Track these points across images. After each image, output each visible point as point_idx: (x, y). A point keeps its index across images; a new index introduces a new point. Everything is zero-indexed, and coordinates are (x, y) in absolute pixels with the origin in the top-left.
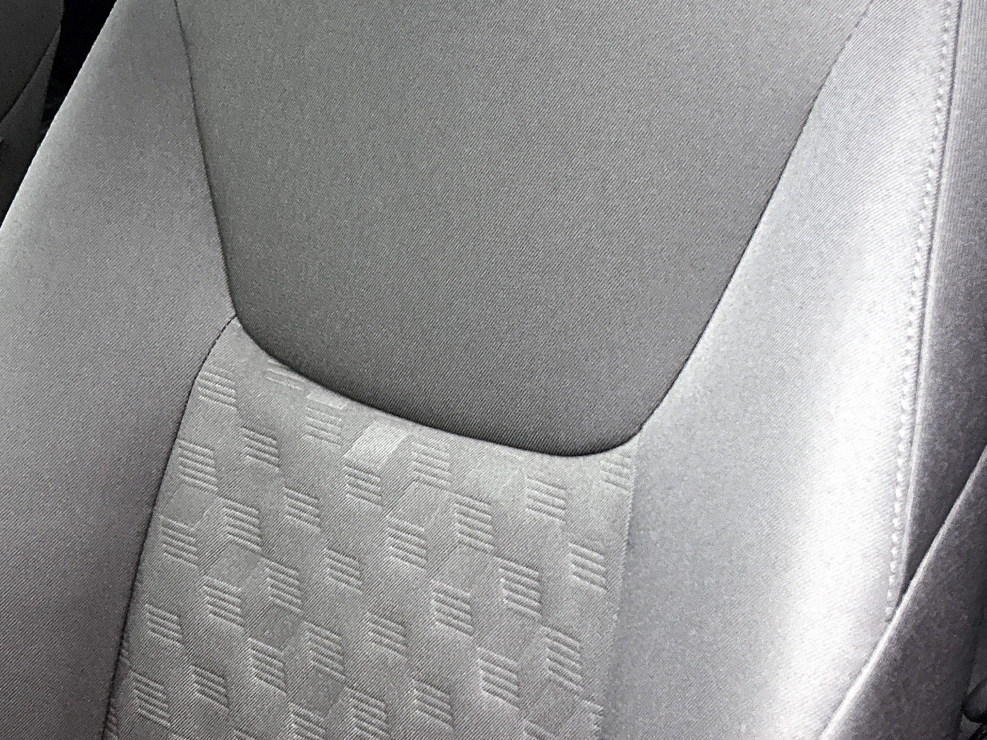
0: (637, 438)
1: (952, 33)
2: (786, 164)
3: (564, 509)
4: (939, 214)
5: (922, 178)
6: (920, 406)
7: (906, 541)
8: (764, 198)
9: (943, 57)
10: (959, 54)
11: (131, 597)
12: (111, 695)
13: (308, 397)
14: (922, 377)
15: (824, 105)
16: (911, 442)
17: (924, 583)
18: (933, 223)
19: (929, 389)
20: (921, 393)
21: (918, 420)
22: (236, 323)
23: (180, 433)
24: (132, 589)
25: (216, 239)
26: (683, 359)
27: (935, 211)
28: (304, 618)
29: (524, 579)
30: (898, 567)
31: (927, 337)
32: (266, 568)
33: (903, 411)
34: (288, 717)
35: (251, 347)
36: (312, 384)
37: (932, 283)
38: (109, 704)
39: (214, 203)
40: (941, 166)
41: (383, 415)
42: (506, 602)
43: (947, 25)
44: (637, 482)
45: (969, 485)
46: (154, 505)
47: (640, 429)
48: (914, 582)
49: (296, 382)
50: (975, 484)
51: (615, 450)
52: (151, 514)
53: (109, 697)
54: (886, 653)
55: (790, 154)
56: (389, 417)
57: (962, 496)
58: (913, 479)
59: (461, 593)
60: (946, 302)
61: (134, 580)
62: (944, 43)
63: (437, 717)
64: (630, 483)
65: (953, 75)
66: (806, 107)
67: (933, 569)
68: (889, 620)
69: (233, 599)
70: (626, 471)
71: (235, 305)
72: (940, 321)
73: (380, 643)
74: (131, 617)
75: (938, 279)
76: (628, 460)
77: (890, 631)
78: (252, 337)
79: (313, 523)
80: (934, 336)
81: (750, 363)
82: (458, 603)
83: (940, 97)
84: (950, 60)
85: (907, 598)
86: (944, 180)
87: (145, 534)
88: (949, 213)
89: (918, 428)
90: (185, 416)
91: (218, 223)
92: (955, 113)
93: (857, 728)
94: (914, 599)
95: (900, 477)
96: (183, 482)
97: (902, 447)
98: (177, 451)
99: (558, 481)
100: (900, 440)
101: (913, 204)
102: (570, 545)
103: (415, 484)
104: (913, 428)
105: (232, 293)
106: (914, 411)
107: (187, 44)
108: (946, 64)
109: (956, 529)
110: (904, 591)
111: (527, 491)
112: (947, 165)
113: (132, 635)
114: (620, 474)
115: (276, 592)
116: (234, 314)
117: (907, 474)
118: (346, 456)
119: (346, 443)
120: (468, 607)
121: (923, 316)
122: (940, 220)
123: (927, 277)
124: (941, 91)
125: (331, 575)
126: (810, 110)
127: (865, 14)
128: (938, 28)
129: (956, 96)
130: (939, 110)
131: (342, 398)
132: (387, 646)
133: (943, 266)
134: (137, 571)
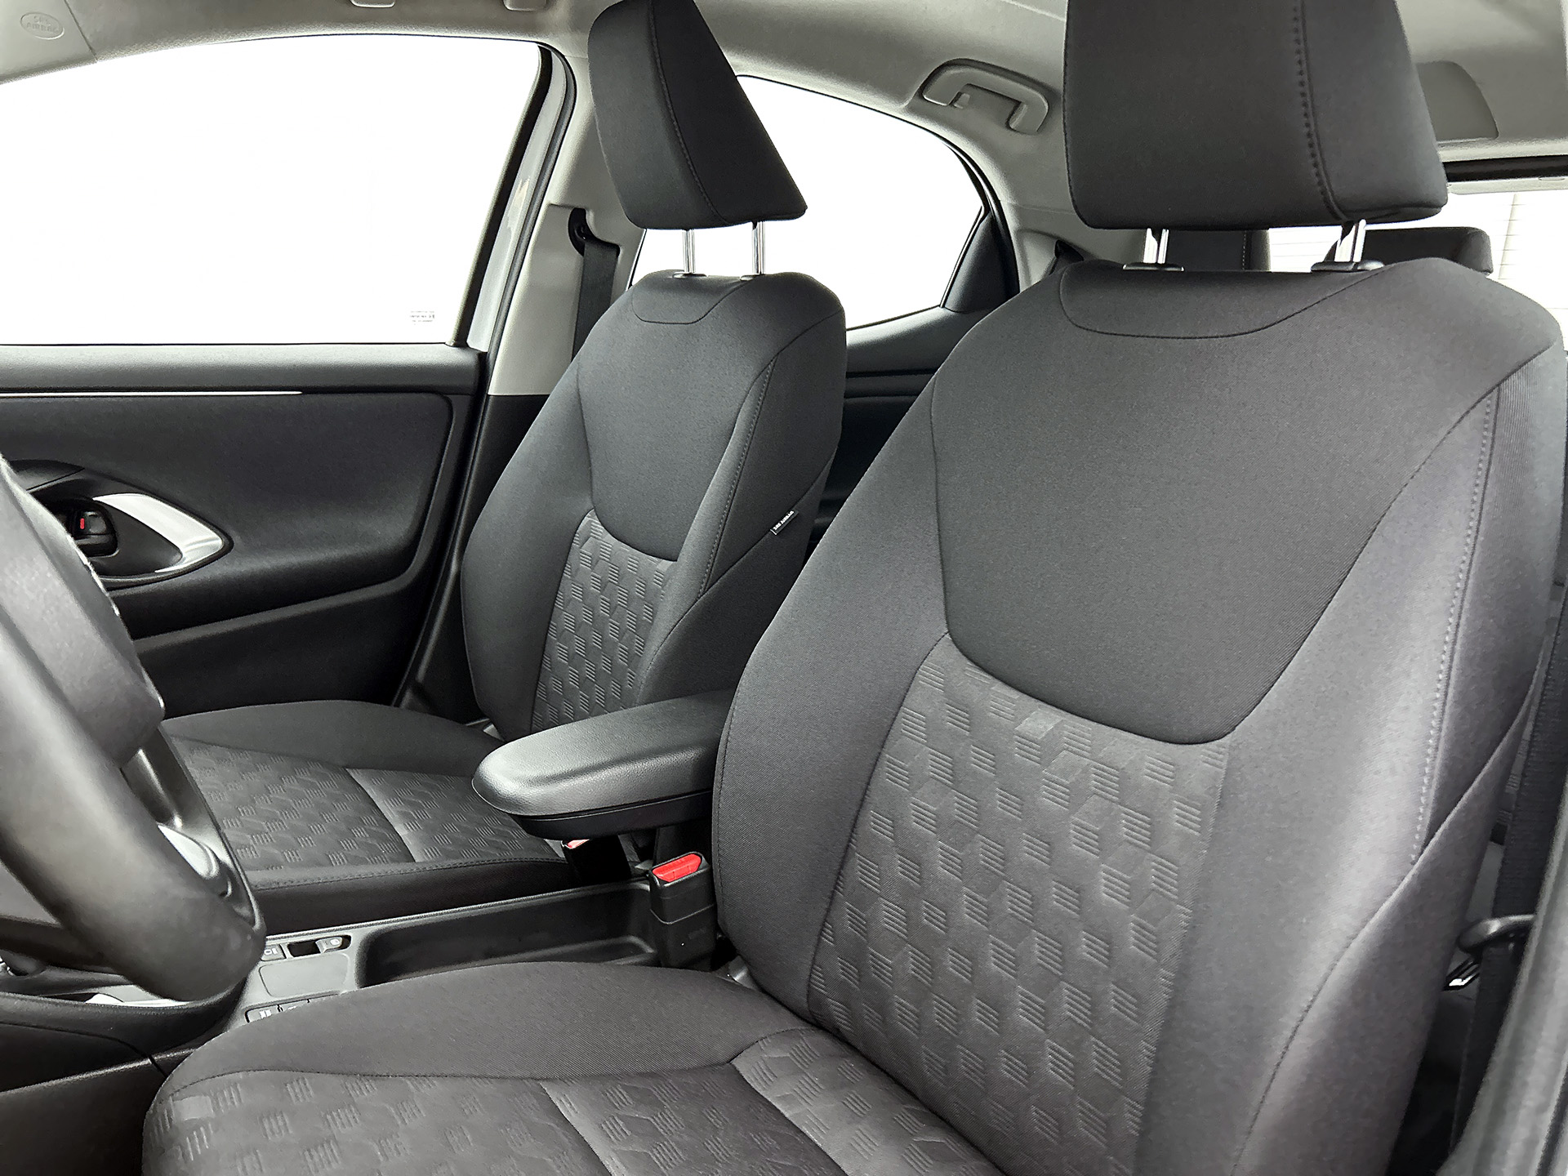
0: (1230, 735)
1: (1482, 487)
2: (1354, 563)
3: (1172, 778)
4: (1465, 603)
5: (1453, 578)
6: (1444, 726)
7: (1429, 814)
8: (1338, 584)
9: (1474, 502)
10: (1485, 501)
11: (861, 806)
12: (842, 867)
13: (993, 688)
14: (1447, 707)
15: (1385, 527)
16: (1437, 748)
17: (1439, 843)
18: (1461, 608)
19: (1451, 715)
20: (1446, 717)
21: (1443, 734)
22: (947, 636)
23: (904, 703)
24: (863, 800)
25: (941, 583)
26: (1268, 685)
27: (1463, 601)
28: (978, 832)
29: (1140, 822)
30: (1422, 828)
31: (1453, 681)
32: (953, 797)
33: (1432, 727)
34: (962, 896)
35: (956, 652)
36: (996, 681)
37: (1458, 647)
38: (840, 874)
39: (942, 560)
40: (1469, 571)
41: (1045, 705)
42: (1125, 836)
43: (1478, 482)
44: (1229, 763)
45: (1475, 784)
46: (883, 747)
47: (1233, 729)
48: (1433, 841)
49: (986, 679)
50: (1480, 783)
51: (1213, 743)
52: (880, 753)
53: (840, 869)
54: (1409, 885)
55: (1357, 557)
56: (1049, 706)
57: (1470, 791)
58: (1436, 772)
59: (1092, 826)
60: (1468, 660)
61: (865, 794)
62: (1475, 494)
63: (1069, 907)
64: (1224, 764)
65: (1480, 514)
66: (1372, 527)
67: (1446, 834)
68: (1413, 863)
69: (930, 814)
70: (1221, 756)
71: (948, 627)
72: (1462, 672)
73: (1032, 855)
74: (861, 818)
75: (1463, 645)
76: (1222, 750)
77: (1414, 870)
78: (957, 647)
79: (990, 771)
80: (1457, 682)
81: (1323, 689)
82: (1090, 833)
83: (1470, 528)
84: (1478, 505)
85: (1427, 851)
86: (1470, 581)
87: (875, 765)
88: (1472, 603)
89: (1442, 740)
90: (909, 692)
91: (943, 572)
92: (1481, 538)
93: (1385, 931)
94: (1432, 853)
95: (1427, 770)
96: (904, 734)
97: (1430, 751)
98: (901, 714)
99: (1169, 759)
100: (1429, 746)
101: (1447, 594)
102: (1175, 802)
103: (1065, 752)
104: (1439, 739)
105: (947, 619)
106: (1440, 730)
107: (936, 460)
108: (1476, 507)
109: (1464, 812)
110: (1426, 845)
111: (1146, 764)
112: (1472, 572)
113: (860, 829)
114: (1216, 758)
115: (960, 813)
116: (947, 631)
117: (1433, 768)
118: (1017, 729)
119: (1017, 721)
120: (1096, 837)
121: (1450, 668)
122: (1466, 605)
123: (1455, 642)
124: (1471, 524)
125: (1000, 806)
126: (1374, 530)
127: (1418, 471)
128: (1471, 483)
129: (1482, 528)
130: (1469, 536)
131: (1016, 692)
132: (1036, 857)
133: (1466, 636)
134: (867, 789)
